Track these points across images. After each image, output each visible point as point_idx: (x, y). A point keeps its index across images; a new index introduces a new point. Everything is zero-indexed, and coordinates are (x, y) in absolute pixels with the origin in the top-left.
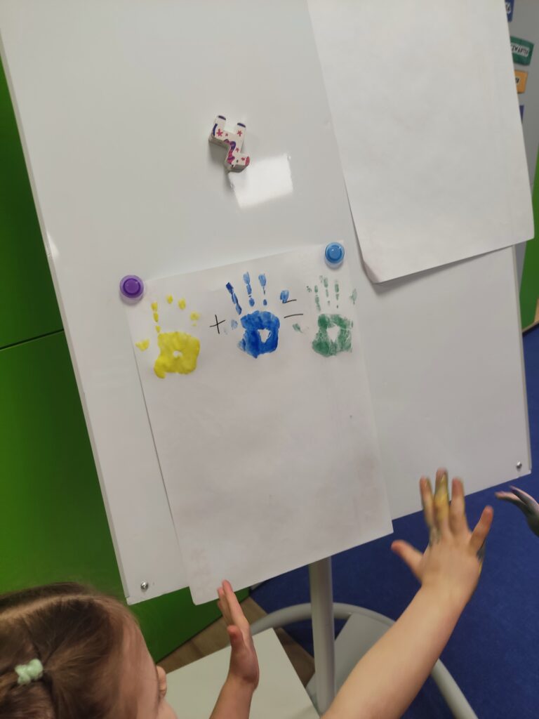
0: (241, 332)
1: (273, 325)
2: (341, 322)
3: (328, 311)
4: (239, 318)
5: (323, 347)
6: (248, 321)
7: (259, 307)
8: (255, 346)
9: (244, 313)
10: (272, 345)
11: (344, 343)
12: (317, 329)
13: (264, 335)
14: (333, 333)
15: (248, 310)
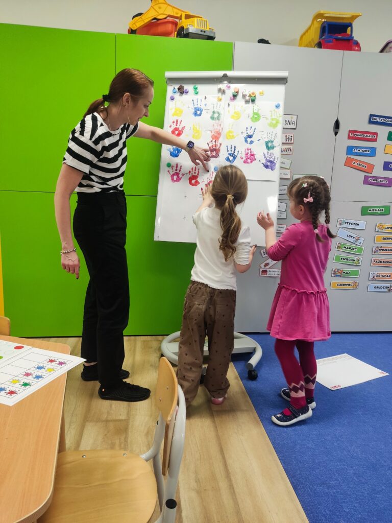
0: (193, 111)
1: (201, 111)
2: (219, 113)
3: (216, 110)
4: (193, 107)
5: (212, 118)
6: (195, 108)
7: (199, 106)
8: (196, 114)
9: (195, 107)
10: (200, 115)
11: (218, 118)
12: (212, 113)
13: (199, 112)
14: (216, 115)
15: (196, 106)
